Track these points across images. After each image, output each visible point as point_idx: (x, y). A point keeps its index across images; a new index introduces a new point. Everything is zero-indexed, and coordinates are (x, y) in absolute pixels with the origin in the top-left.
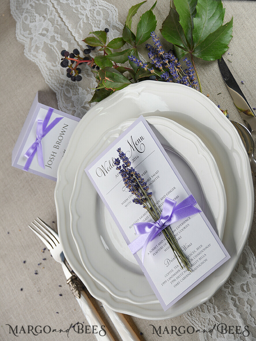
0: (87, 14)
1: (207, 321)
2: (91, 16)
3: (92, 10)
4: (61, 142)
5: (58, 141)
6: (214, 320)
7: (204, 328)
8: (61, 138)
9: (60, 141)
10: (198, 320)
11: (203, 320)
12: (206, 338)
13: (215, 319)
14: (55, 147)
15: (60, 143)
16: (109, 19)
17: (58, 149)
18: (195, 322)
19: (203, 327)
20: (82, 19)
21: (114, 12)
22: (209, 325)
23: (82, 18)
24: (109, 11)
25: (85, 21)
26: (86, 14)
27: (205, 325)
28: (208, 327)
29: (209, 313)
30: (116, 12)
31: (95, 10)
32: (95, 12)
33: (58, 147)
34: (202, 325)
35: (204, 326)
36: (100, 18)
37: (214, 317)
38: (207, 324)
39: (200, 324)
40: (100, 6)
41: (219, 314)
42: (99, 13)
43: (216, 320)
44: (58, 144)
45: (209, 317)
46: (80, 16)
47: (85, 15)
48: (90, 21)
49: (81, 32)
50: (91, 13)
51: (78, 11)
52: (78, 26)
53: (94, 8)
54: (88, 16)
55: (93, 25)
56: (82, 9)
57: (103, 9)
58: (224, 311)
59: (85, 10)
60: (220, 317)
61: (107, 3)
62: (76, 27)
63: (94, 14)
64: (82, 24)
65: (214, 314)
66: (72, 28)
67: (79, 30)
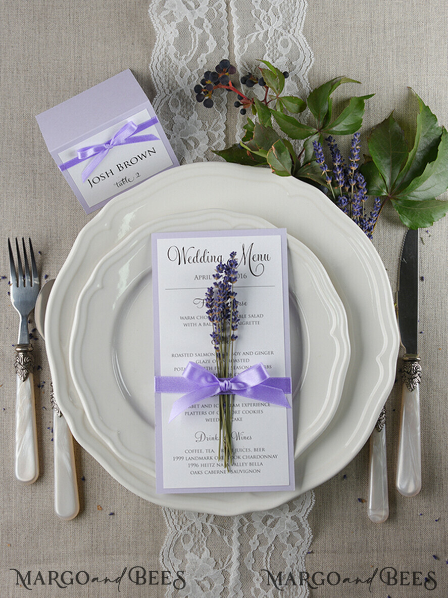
0: (269, 32)
1: (189, 524)
2: (271, 38)
3: (279, 32)
6: (200, 529)
7: (180, 529)
9: (129, 163)
11: (184, 519)
12: (174, 543)
13: (202, 528)
15: (127, 166)
16: (295, 62)
18: (170, 513)
19: (179, 527)
20: (259, 32)
21: (307, 60)
22: (188, 530)
23: (258, 31)
24: (301, 53)
25: (261, 37)
26: (268, 30)
27: (183, 527)
28: (186, 531)
29: (197, 516)
30: (311, 62)
31: (282, 35)
32: (281, 38)
34: (178, 523)
35: (181, 527)
36: (285, 52)
37: (203, 526)
38: (186, 527)
39: (176, 521)
41: (211, 526)
42: (285, 44)
43: (202, 530)
45: (194, 521)
46: (257, 26)
47: (264, 31)
48: (267, 43)
49: (246, 46)
50: (274, 35)
51: (259, 18)
52: (247, 37)
53: (283, 32)
54: (268, 36)
55: (267, 51)
56: (266, 19)
57: (295, 43)
58: (221, 528)
59: (268, 24)
60: (210, 530)
61: (305, 41)
62: (243, 36)
63: (277, 40)
64: (254, 39)
65: (204, 522)
66: (238, 32)
67: (245, 43)
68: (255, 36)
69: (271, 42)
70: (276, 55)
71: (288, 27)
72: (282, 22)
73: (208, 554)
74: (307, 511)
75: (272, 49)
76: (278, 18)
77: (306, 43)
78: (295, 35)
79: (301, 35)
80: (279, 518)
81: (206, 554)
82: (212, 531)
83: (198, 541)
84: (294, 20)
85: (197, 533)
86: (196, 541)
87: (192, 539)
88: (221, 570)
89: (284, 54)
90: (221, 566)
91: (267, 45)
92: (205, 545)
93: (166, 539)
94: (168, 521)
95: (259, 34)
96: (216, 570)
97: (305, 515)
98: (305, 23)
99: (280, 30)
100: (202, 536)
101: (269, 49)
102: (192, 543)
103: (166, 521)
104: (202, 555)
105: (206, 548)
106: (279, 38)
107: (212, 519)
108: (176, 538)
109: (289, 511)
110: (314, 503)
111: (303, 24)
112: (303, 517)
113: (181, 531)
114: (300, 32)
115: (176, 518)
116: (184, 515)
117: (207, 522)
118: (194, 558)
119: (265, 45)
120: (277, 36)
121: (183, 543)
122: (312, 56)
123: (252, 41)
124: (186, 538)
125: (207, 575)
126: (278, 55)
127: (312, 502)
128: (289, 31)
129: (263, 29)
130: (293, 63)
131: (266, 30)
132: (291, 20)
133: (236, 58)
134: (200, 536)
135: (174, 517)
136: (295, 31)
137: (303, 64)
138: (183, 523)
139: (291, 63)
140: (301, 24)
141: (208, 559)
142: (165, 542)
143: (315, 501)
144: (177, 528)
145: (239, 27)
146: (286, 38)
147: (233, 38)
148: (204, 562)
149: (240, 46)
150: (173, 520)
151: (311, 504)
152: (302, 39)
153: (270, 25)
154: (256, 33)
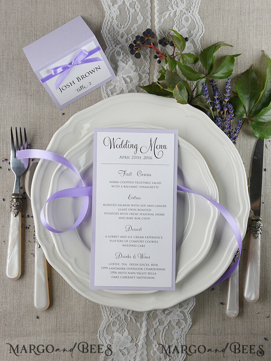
0: (177, 12)
1: (117, 315)
2: (178, 16)
3: (183, 12)
4: (85, 78)
5: (83, 76)
6: (123, 318)
7: (111, 318)
8: (87, 75)
9: (85, 76)
10: (109, 309)
11: (114, 312)
12: (107, 326)
13: (124, 318)
14: (78, 78)
15: (83, 78)
16: (193, 31)
17: (79, 81)
18: (105, 308)
19: (111, 317)
20: (170, 12)
21: (200, 31)
23: (170, 10)
24: (197, 26)
25: (172, 15)
26: (176, 11)
27: (113, 316)
28: (115, 319)
29: (122, 310)
30: (202, 32)
31: (185, 14)
32: (184, 16)
33: (79, 80)
34: (110, 314)
35: (112, 316)
36: (187, 25)
37: (125, 316)
38: (115, 317)
39: (109, 313)
40: (193, 15)
41: (130, 317)
42: (187, 20)
43: (125, 319)
44: (82, 78)
45: (120, 313)
46: (170, 8)
47: (174, 11)
48: (176, 19)
49: (163, 20)
50: (180, 14)
51: (171, 2)
52: (163, 15)
53: (186, 12)
54: (177, 14)
55: (175, 24)
56: (175, 3)
57: (193, 20)
58: (135, 317)
59: (177, 6)
60: (129, 319)
61: (199, 18)
62: (161, 13)
63: (182, 17)
64: (167, 15)
65: (126, 314)
66: (158, 11)
67: (162, 18)
68: (168, 14)
69: (178, 18)
70: (181, 26)
71: (189, 9)
72: (185, 6)
73: (127, 334)
74: (190, 309)
75: (178, 22)
76: (183, 3)
77: (200, 19)
78: (193, 14)
79: (197, 14)
80: (172, 311)
81: (126, 333)
82: (131, 320)
83: (122, 325)
84: (193, 5)
85: (121, 320)
86: (120, 325)
87: (118, 324)
88: (135, 343)
89: (186, 26)
90: (135, 341)
91: (175, 20)
92: (126, 328)
93: (102, 324)
94: (104, 312)
95: (171, 13)
96: (132, 344)
97: (188, 311)
98: (200, 7)
99: (184, 11)
100: (124, 322)
101: (177, 22)
102: (118, 326)
103: (103, 313)
104: (124, 334)
105: (126, 330)
106: (183, 16)
107: (130, 312)
108: (108, 323)
109: (179, 308)
110: (195, 304)
111: (198, 7)
112: (187, 312)
113: (111, 319)
114: (196, 12)
115: (108, 311)
116: (114, 310)
117: (127, 314)
118: (119, 335)
119: (174, 20)
120: (182, 14)
121: (112, 326)
122: (203, 28)
123: (166, 17)
124: (114, 323)
125: (126, 346)
126: (182, 26)
127: (193, 304)
128: (189, 12)
129: (173, 10)
130: (191, 32)
131: (175, 10)
132: (191, 4)
133: (156, 27)
134: (123, 322)
135: (107, 310)
136: (193, 11)
137: (197, 33)
138: (113, 314)
139: (190, 32)
140: (197, 7)
141: (127, 337)
142: (101, 325)
143: (195, 303)
144: (109, 317)
145: (158, 8)
146: (188, 16)
147: (155, 14)
148: (125, 338)
149: (158, 20)
150: (107, 312)
151: (193, 305)
152: (197, 16)
153: (178, 7)
154: (169, 12)
